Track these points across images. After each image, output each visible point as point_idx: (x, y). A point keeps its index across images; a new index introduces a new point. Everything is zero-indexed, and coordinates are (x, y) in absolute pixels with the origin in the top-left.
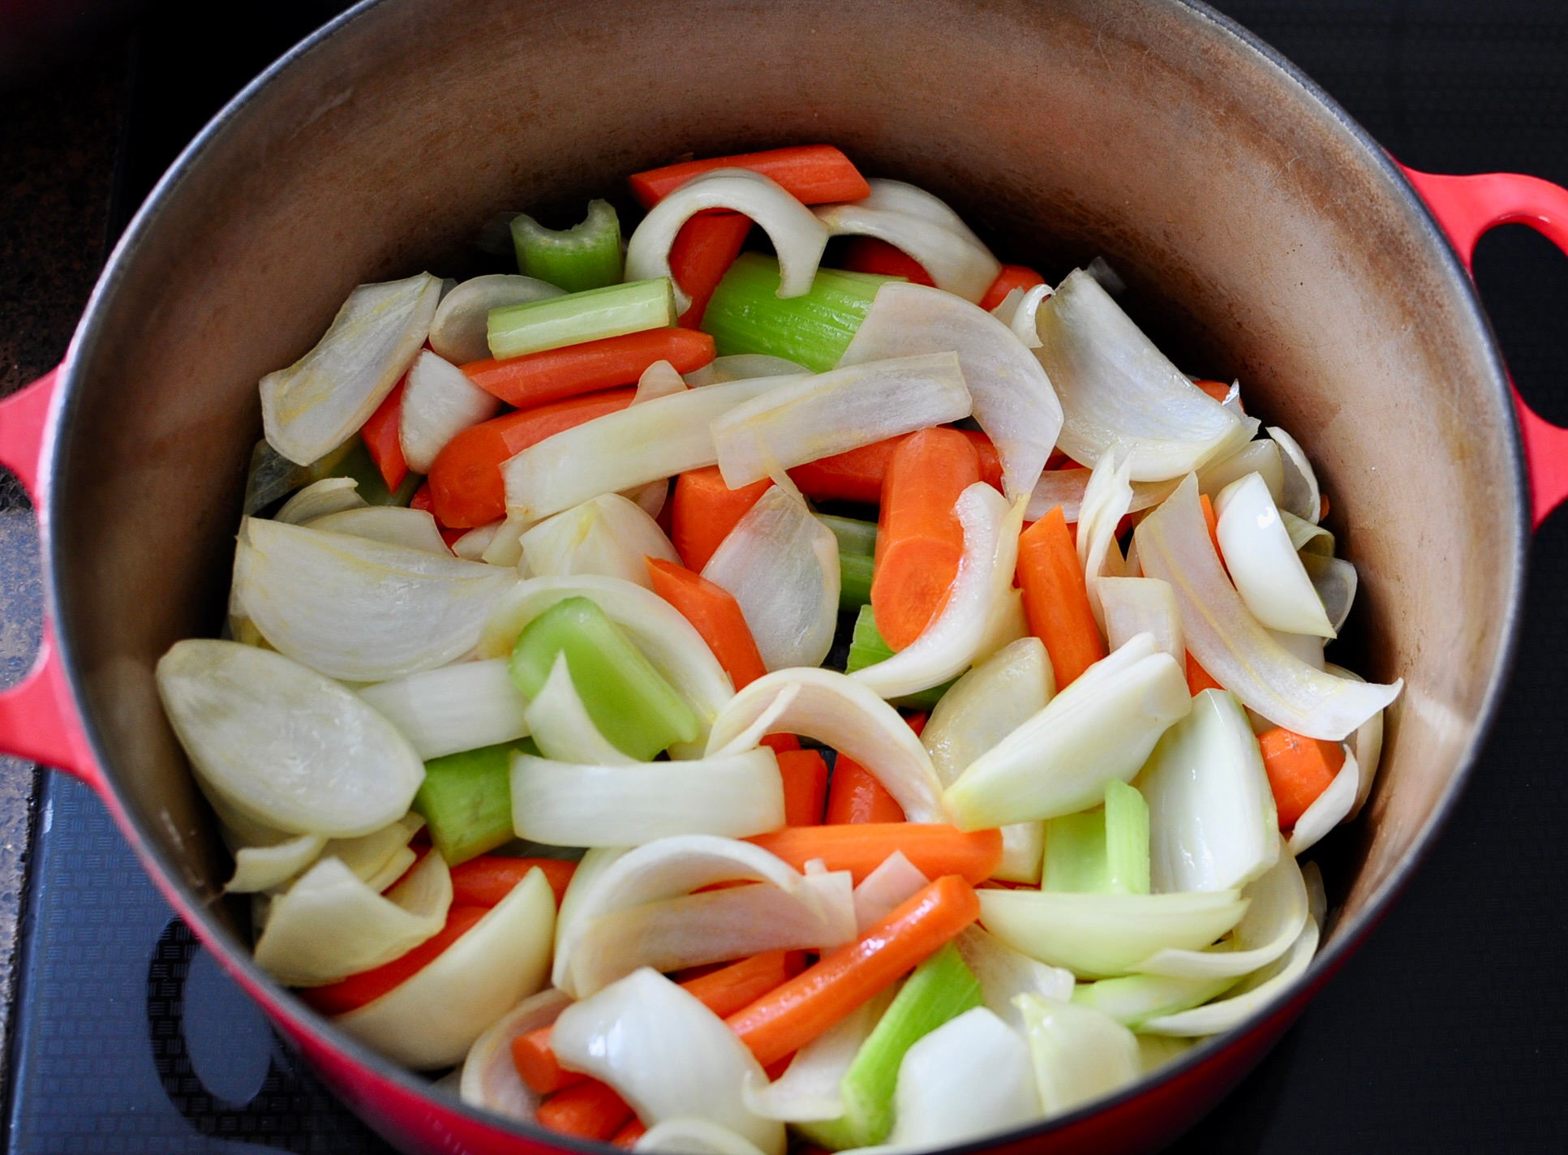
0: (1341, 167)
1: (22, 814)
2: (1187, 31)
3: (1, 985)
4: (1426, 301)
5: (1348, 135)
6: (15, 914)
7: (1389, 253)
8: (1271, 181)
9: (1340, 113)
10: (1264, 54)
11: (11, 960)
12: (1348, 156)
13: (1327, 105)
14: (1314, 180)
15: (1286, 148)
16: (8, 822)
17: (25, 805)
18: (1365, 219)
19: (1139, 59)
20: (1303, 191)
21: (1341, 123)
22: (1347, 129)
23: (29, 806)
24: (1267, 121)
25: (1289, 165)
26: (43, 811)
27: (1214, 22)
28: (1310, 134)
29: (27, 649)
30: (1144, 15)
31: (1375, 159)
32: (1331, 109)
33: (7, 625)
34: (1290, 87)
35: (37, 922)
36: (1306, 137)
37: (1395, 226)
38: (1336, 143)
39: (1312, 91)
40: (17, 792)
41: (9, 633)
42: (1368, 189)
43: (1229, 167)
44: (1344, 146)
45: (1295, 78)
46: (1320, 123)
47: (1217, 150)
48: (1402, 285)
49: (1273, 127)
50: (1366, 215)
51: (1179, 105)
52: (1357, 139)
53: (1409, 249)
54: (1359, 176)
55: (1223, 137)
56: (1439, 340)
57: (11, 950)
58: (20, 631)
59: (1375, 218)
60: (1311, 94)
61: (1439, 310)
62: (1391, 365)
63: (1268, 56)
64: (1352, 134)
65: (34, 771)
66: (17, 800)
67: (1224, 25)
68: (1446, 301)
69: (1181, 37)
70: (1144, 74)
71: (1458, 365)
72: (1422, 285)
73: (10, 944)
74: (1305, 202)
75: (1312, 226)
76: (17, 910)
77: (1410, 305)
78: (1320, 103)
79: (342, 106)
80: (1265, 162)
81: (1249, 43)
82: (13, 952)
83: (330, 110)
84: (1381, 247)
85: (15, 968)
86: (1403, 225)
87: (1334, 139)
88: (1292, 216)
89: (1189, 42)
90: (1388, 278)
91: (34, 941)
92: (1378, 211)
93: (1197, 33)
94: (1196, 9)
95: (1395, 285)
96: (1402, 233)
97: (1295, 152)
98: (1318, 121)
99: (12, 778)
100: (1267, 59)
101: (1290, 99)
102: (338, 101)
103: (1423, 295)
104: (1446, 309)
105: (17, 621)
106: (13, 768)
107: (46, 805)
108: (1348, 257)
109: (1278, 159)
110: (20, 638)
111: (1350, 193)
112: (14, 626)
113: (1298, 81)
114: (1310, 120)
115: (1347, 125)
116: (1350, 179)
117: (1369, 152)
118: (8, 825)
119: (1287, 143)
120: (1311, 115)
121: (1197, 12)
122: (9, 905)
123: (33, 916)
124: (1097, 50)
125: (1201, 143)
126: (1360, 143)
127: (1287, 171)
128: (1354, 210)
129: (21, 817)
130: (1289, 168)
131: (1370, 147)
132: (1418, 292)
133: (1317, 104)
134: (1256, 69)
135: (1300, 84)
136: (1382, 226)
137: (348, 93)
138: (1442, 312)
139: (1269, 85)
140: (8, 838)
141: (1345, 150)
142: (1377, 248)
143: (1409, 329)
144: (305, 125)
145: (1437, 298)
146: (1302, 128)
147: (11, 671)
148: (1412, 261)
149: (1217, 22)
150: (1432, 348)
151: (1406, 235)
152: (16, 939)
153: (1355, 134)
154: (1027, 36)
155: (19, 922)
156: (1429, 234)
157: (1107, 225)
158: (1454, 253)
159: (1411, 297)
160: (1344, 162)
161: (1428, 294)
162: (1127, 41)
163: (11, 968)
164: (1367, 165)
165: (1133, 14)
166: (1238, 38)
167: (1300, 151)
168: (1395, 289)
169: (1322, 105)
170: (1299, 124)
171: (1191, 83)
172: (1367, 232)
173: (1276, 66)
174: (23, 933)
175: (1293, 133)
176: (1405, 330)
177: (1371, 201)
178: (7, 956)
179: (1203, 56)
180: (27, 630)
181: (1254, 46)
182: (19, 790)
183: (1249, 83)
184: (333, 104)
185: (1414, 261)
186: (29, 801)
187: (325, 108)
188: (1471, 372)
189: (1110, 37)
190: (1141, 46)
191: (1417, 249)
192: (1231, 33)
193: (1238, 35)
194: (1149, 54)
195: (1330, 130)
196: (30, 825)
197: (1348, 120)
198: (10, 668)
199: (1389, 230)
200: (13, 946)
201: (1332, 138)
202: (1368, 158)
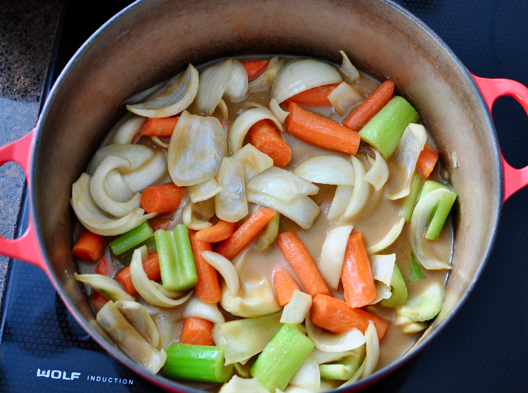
0: (453, 71)
1: (12, 230)
2: (405, 21)
3: (1, 285)
4: (477, 119)
5: (455, 62)
6: (7, 262)
7: (467, 101)
8: (431, 70)
9: (453, 55)
10: (430, 32)
11: (5, 277)
12: (455, 68)
13: (449, 52)
14: (444, 73)
15: (436, 61)
16: (8, 231)
17: (14, 227)
18: (459, 89)
19: (390, 27)
20: (441, 75)
21: (453, 58)
22: (455, 60)
23: (15, 227)
24: (430, 52)
25: (436, 66)
26: (19, 230)
27: (414, 20)
28: (443, 59)
29: (18, 175)
30: (391, 14)
31: (463, 72)
32: (450, 53)
33: (12, 166)
34: (437, 44)
35: (14, 265)
36: (442, 60)
37: (468, 93)
38: (452, 64)
39: (444, 46)
40: (11, 222)
41: (13, 169)
42: (461, 80)
43: (418, 63)
44: (454, 65)
45: (439, 41)
46: (447, 57)
47: (414, 57)
48: (470, 112)
49: (432, 54)
50: (460, 87)
51: (402, 42)
52: (458, 64)
53: (472, 102)
54: (458, 75)
55: (416, 54)
56: (480, 132)
57: (5, 274)
58: (17, 169)
59: (463, 89)
60: (444, 47)
61: (480, 123)
62: (466, 135)
63: (431, 33)
64: (456, 62)
65: (17, 216)
66: (11, 225)
67: (417, 22)
68: (483, 122)
69: (403, 23)
70: (391, 31)
71: (485, 142)
72: (476, 114)
73: (5, 272)
74: (441, 78)
75: (443, 86)
76: (8, 261)
77: (472, 118)
78: (447, 51)
79: (126, 35)
80: (429, 64)
81: (425, 28)
82: (6, 275)
83: (122, 37)
84: (464, 98)
85: (6, 280)
86: (471, 94)
87: (451, 62)
88: (437, 82)
89: (406, 24)
90: (466, 108)
91: (13, 272)
92: (463, 87)
93: (408, 22)
94: (408, 15)
95: (468, 111)
96: (471, 96)
97: (439, 63)
98: (446, 56)
99: (10, 218)
100: (430, 34)
101: (437, 48)
102: (125, 33)
103: (476, 117)
104: (483, 123)
105: (16, 165)
106: (11, 214)
107: (20, 227)
108: (454, 98)
109: (433, 64)
110: (16, 171)
111: (455, 79)
112: (15, 167)
113: (440, 43)
114: (443, 55)
115: (455, 59)
116: (456, 76)
117: (461, 69)
118: (8, 233)
119: (436, 60)
120: (444, 54)
121: (408, 16)
122: (6, 259)
123: (13, 263)
124: (376, 22)
125: (409, 54)
126: (459, 66)
127: (436, 68)
128: (456, 85)
129: (12, 231)
130: (436, 67)
131: (462, 67)
132: (475, 115)
133: (446, 51)
134: (427, 36)
135: (440, 44)
136: (465, 92)
137: (128, 31)
138: (482, 124)
139: (431, 42)
140: (7, 237)
141: (454, 66)
142: (463, 98)
143: (472, 126)
144: (113, 42)
145: (480, 119)
146: (441, 57)
147: (12, 182)
148: (473, 106)
149: (415, 20)
150: (478, 134)
151: (471, 97)
152: (7, 270)
153: (457, 62)
154: (353, 15)
155: (8, 265)
156: (479, 99)
157: (378, 72)
158: (486, 106)
159: (472, 116)
160: (454, 70)
161: (477, 117)
162: (386, 21)
163: (5, 280)
164: (461, 73)
165: (388, 14)
166: (421, 26)
167: (440, 63)
168: (468, 112)
169: (447, 52)
170: (440, 55)
171: (406, 36)
172: (460, 93)
173: (433, 37)
174: (9, 269)
175: (438, 57)
176: (470, 126)
177: (462, 84)
178: (4, 276)
179: (410, 29)
180: (19, 168)
181: (426, 29)
182: (12, 222)
183: (424, 40)
184: (122, 35)
185: (474, 106)
186: (15, 225)
187: (120, 36)
188: (489, 146)
189: (380, 19)
190: (390, 23)
191: (475, 102)
192: (419, 24)
193: (421, 25)
194: (393, 26)
195: (450, 59)
196: (14, 234)
197: (456, 57)
198: (13, 181)
199: (467, 94)
200: (6, 273)
201: (450, 62)
202: (461, 71)
